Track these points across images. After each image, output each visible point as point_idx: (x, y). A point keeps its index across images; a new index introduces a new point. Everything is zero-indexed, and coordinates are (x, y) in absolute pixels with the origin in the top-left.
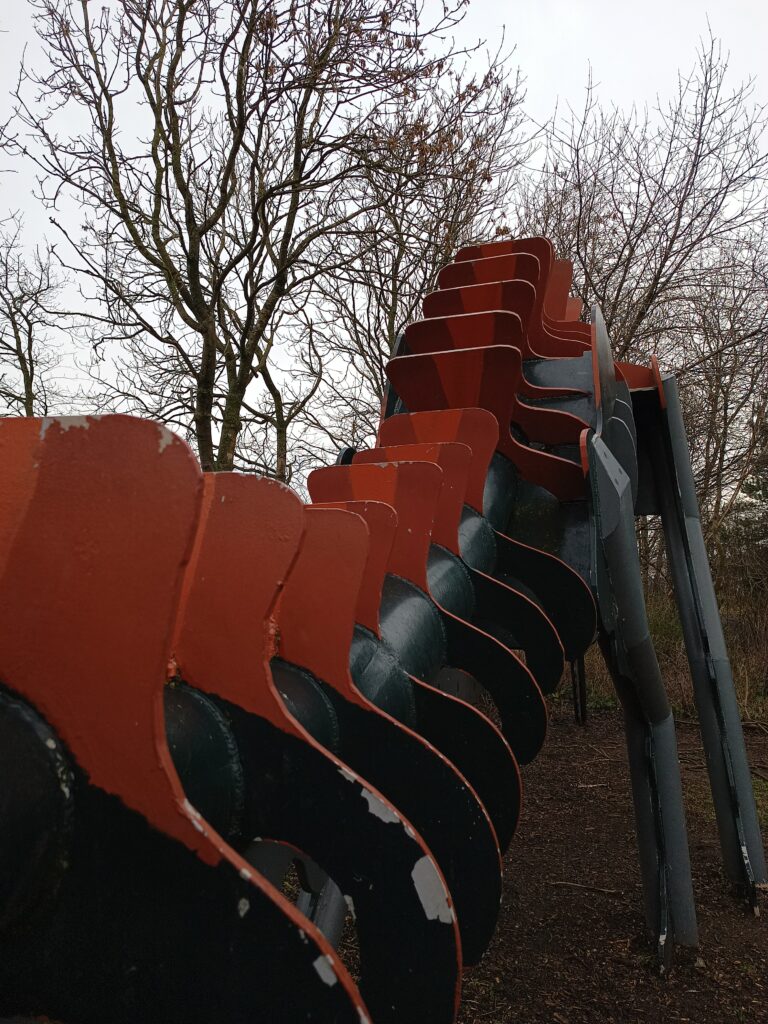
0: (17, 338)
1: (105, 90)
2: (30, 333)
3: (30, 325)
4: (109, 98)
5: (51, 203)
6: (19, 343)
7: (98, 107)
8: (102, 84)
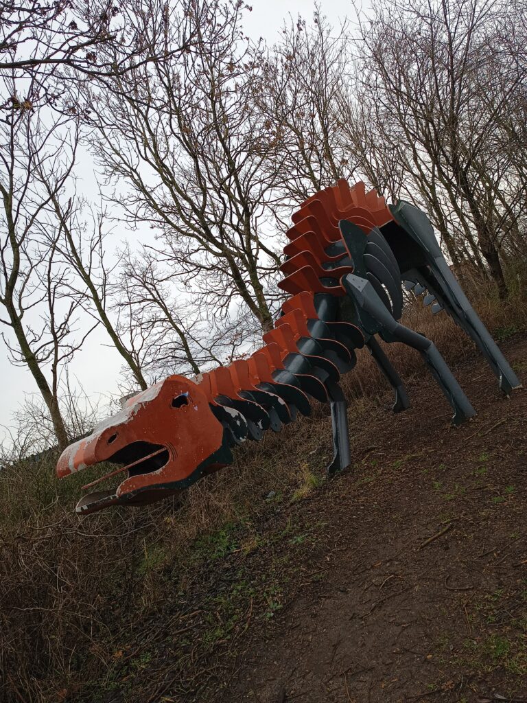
0: (152, 294)
1: (132, 169)
2: (155, 290)
3: (154, 286)
4: (135, 171)
5: (135, 228)
6: (153, 296)
7: (132, 177)
8: (129, 166)
